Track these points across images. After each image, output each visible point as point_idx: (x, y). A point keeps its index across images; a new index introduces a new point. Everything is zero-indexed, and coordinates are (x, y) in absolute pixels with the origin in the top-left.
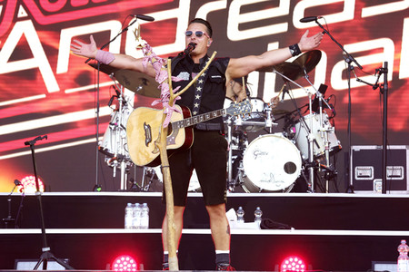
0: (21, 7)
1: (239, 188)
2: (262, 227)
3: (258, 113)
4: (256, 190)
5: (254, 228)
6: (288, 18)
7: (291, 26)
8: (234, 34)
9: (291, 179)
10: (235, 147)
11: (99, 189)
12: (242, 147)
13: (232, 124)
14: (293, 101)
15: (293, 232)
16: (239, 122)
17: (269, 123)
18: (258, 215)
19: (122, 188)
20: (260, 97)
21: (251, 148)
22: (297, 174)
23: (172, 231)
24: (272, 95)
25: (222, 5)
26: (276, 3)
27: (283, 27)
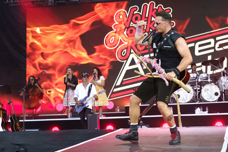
0: (132, 50)
1: (201, 101)
2: (208, 113)
4: (206, 101)
5: (206, 113)
6: (214, 48)
7: (215, 50)
8: (197, 54)
9: (217, 98)
10: (199, 89)
12: (201, 88)
13: (198, 81)
14: (217, 73)
15: (218, 114)
16: (199, 80)
17: (209, 80)
18: (207, 109)
20: (206, 72)
21: (204, 89)
22: (219, 96)
23: (179, 115)
24: (210, 72)
25: (192, 45)
26: (209, 43)
27: (212, 51)
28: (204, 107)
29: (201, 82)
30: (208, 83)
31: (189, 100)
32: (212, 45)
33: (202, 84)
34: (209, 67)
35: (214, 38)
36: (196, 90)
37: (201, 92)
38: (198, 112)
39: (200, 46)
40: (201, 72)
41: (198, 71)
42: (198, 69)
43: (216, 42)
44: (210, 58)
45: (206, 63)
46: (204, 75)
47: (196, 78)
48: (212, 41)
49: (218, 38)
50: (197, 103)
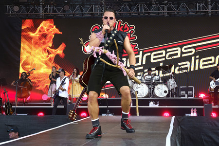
1: (154, 96)
2: (159, 106)
3: (158, 79)
4: (158, 97)
5: (157, 106)
6: (165, 57)
7: (166, 59)
8: (152, 61)
9: (166, 94)
10: (152, 87)
12: (154, 87)
14: (166, 76)
15: (166, 107)
16: (153, 81)
17: (160, 81)
18: (158, 103)
20: (159, 75)
21: (156, 87)
22: (167, 93)
23: (137, 107)
24: (161, 75)
25: (149, 54)
26: (162, 54)
27: (164, 59)
28: (156, 102)
29: (155, 82)
30: (159, 83)
31: (145, 96)
32: (164, 55)
33: (155, 84)
34: (161, 72)
35: (165, 49)
36: (150, 88)
37: (154, 90)
38: (152, 105)
39: (155, 55)
40: (155, 75)
41: (153, 74)
42: (153, 73)
43: (166, 53)
44: (161, 64)
45: (158, 68)
46: (157, 77)
47: (151, 79)
48: (164, 52)
49: (168, 50)
50: (151, 98)
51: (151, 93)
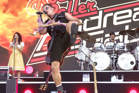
1: (117, 69)
2: (124, 81)
3: (122, 46)
4: (122, 70)
5: (121, 81)
6: (131, 18)
7: (132, 20)
8: (115, 23)
10: (116, 57)
11: (75, 70)
14: (133, 43)
15: (133, 82)
16: (116, 49)
17: (126, 49)
18: (123, 77)
19: (82, 69)
20: (123, 42)
21: (120, 57)
22: (134, 65)
23: (96, 82)
24: (127, 41)
25: (111, 14)
26: (127, 14)
27: (130, 21)
28: (119, 75)
29: (118, 51)
30: (124, 52)
31: (106, 68)
32: (130, 16)
34: (126, 37)
35: (132, 8)
36: (112, 59)
38: (114, 80)
39: (118, 16)
40: (118, 41)
42: (116, 38)
43: (133, 12)
44: (127, 28)
45: (123, 33)
46: (121, 44)
47: (114, 46)
48: (130, 11)
49: (135, 9)
50: (113, 71)
51: (114, 64)
